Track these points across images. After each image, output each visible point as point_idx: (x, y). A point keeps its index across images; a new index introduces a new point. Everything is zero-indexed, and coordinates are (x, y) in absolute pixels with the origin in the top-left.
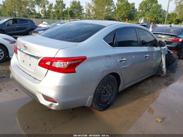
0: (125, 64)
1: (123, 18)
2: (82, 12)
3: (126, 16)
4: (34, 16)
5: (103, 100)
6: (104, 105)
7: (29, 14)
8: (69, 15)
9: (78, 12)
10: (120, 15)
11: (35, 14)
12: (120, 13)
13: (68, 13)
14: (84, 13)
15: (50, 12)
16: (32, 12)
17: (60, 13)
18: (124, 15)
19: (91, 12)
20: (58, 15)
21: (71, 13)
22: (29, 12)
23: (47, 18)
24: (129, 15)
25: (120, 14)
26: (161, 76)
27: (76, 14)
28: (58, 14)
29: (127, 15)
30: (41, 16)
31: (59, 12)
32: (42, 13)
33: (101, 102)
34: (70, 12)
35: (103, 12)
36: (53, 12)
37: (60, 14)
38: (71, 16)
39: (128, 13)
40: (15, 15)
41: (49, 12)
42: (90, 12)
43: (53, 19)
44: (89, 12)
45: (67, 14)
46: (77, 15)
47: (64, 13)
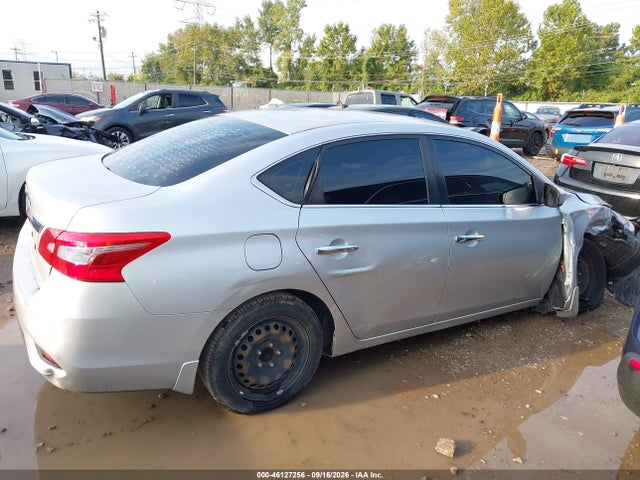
0: (346, 264)
1: (565, 82)
2: (413, 62)
3: (575, 74)
4: (255, 78)
5: (252, 380)
6: (258, 397)
7: (241, 71)
8: (365, 75)
9: (397, 62)
10: (550, 73)
11: (258, 73)
12: (553, 65)
13: (364, 67)
14: (419, 68)
15: (305, 64)
16: (251, 64)
17: (338, 67)
18: (567, 72)
19: (443, 63)
20: (330, 76)
21: (372, 66)
22: (241, 68)
23: (293, 85)
24: (590, 69)
25: (551, 68)
26: (559, 314)
27: (390, 69)
28: (329, 72)
29: (578, 69)
30: (276, 77)
31: (334, 63)
32: (280, 70)
33: (247, 385)
34: (368, 65)
35: (485, 63)
36: (314, 65)
37: (336, 72)
38: (372, 78)
39: (584, 61)
40: (199, 75)
41: (303, 63)
42: (438, 61)
43: (314, 87)
44: (436, 62)
45: (361, 72)
46: (394, 74)
47: (348, 68)
